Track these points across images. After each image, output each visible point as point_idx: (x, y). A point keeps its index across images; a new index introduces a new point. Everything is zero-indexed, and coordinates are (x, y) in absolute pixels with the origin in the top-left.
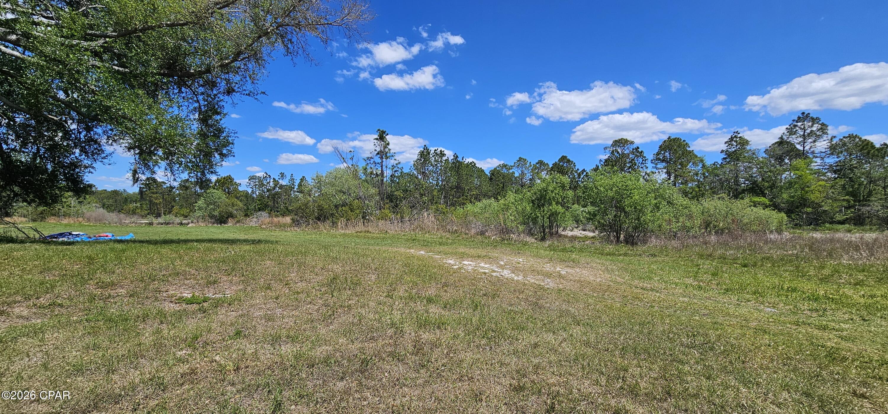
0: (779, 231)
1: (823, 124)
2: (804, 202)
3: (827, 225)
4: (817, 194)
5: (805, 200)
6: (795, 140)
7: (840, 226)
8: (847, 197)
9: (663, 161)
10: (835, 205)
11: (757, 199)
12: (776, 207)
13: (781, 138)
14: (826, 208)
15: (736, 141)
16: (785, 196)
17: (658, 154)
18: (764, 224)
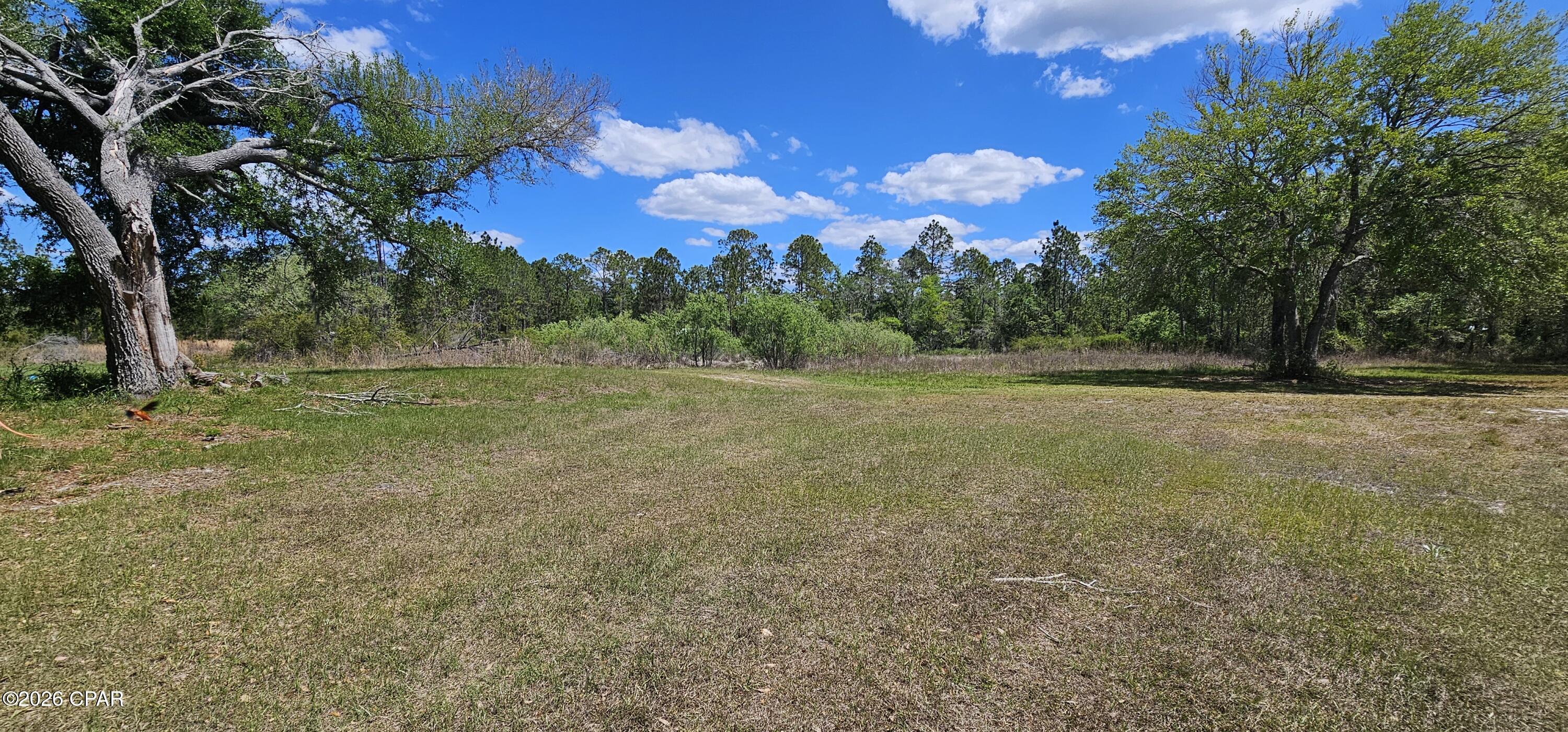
0: (907, 355)
1: (949, 236)
2: (930, 324)
3: (949, 349)
4: (942, 315)
5: (931, 321)
6: (926, 251)
7: (958, 350)
8: (965, 319)
9: (795, 266)
10: (955, 327)
11: (890, 320)
12: (906, 330)
13: (914, 247)
14: (948, 330)
15: (871, 248)
16: (915, 316)
17: (788, 256)
18: (895, 345)
